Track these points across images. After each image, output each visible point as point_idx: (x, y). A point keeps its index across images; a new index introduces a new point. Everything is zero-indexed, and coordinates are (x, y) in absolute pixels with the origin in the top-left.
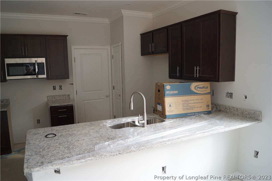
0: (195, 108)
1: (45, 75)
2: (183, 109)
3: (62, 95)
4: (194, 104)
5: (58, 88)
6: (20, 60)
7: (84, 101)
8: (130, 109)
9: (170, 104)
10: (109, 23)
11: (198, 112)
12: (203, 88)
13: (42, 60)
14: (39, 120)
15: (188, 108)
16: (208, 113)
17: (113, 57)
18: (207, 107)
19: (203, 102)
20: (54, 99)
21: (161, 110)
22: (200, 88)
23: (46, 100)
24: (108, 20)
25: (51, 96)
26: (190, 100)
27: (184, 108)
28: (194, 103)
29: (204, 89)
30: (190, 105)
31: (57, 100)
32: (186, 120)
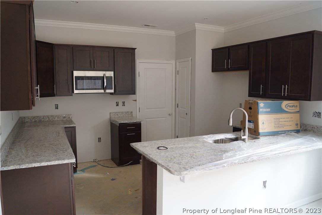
0: (285, 126)
1: (112, 89)
2: (274, 127)
3: (125, 112)
4: (284, 123)
5: (120, 104)
6: (88, 72)
7: (146, 119)
8: (229, 125)
9: (263, 122)
10: (175, 36)
11: (288, 131)
12: (293, 106)
13: (110, 74)
14: (100, 138)
15: (279, 126)
16: (298, 132)
17: (178, 73)
18: (296, 125)
19: (293, 121)
20: (116, 116)
21: (252, 127)
22: (290, 106)
23: (108, 117)
24: (174, 33)
25: (114, 113)
26: (281, 118)
27: (276, 126)
28: (284, 121)
29: (294, 108)
30: (281, 123)
31: (119, 117)
32: (280, 138)
